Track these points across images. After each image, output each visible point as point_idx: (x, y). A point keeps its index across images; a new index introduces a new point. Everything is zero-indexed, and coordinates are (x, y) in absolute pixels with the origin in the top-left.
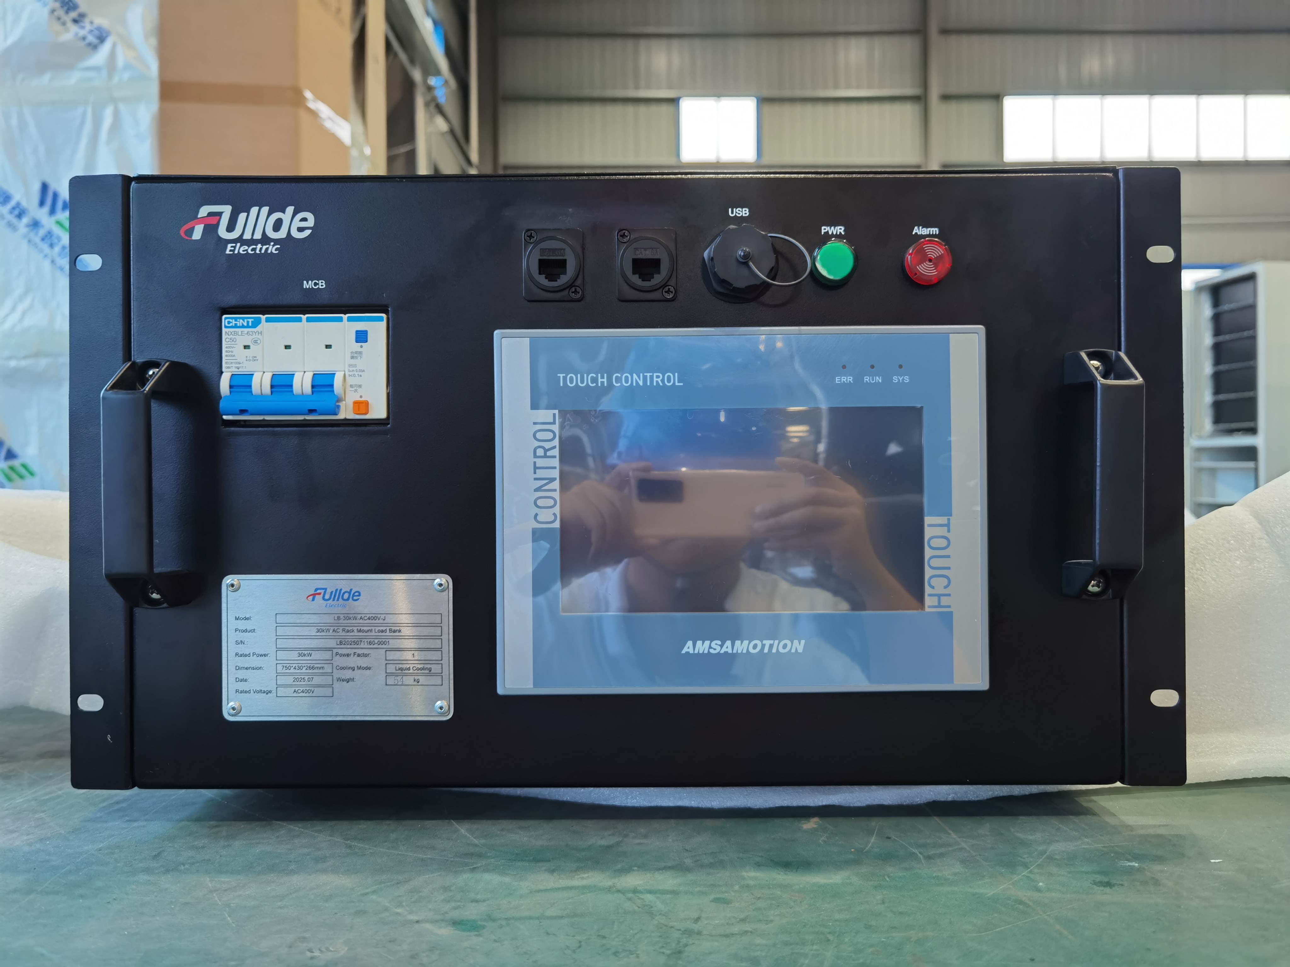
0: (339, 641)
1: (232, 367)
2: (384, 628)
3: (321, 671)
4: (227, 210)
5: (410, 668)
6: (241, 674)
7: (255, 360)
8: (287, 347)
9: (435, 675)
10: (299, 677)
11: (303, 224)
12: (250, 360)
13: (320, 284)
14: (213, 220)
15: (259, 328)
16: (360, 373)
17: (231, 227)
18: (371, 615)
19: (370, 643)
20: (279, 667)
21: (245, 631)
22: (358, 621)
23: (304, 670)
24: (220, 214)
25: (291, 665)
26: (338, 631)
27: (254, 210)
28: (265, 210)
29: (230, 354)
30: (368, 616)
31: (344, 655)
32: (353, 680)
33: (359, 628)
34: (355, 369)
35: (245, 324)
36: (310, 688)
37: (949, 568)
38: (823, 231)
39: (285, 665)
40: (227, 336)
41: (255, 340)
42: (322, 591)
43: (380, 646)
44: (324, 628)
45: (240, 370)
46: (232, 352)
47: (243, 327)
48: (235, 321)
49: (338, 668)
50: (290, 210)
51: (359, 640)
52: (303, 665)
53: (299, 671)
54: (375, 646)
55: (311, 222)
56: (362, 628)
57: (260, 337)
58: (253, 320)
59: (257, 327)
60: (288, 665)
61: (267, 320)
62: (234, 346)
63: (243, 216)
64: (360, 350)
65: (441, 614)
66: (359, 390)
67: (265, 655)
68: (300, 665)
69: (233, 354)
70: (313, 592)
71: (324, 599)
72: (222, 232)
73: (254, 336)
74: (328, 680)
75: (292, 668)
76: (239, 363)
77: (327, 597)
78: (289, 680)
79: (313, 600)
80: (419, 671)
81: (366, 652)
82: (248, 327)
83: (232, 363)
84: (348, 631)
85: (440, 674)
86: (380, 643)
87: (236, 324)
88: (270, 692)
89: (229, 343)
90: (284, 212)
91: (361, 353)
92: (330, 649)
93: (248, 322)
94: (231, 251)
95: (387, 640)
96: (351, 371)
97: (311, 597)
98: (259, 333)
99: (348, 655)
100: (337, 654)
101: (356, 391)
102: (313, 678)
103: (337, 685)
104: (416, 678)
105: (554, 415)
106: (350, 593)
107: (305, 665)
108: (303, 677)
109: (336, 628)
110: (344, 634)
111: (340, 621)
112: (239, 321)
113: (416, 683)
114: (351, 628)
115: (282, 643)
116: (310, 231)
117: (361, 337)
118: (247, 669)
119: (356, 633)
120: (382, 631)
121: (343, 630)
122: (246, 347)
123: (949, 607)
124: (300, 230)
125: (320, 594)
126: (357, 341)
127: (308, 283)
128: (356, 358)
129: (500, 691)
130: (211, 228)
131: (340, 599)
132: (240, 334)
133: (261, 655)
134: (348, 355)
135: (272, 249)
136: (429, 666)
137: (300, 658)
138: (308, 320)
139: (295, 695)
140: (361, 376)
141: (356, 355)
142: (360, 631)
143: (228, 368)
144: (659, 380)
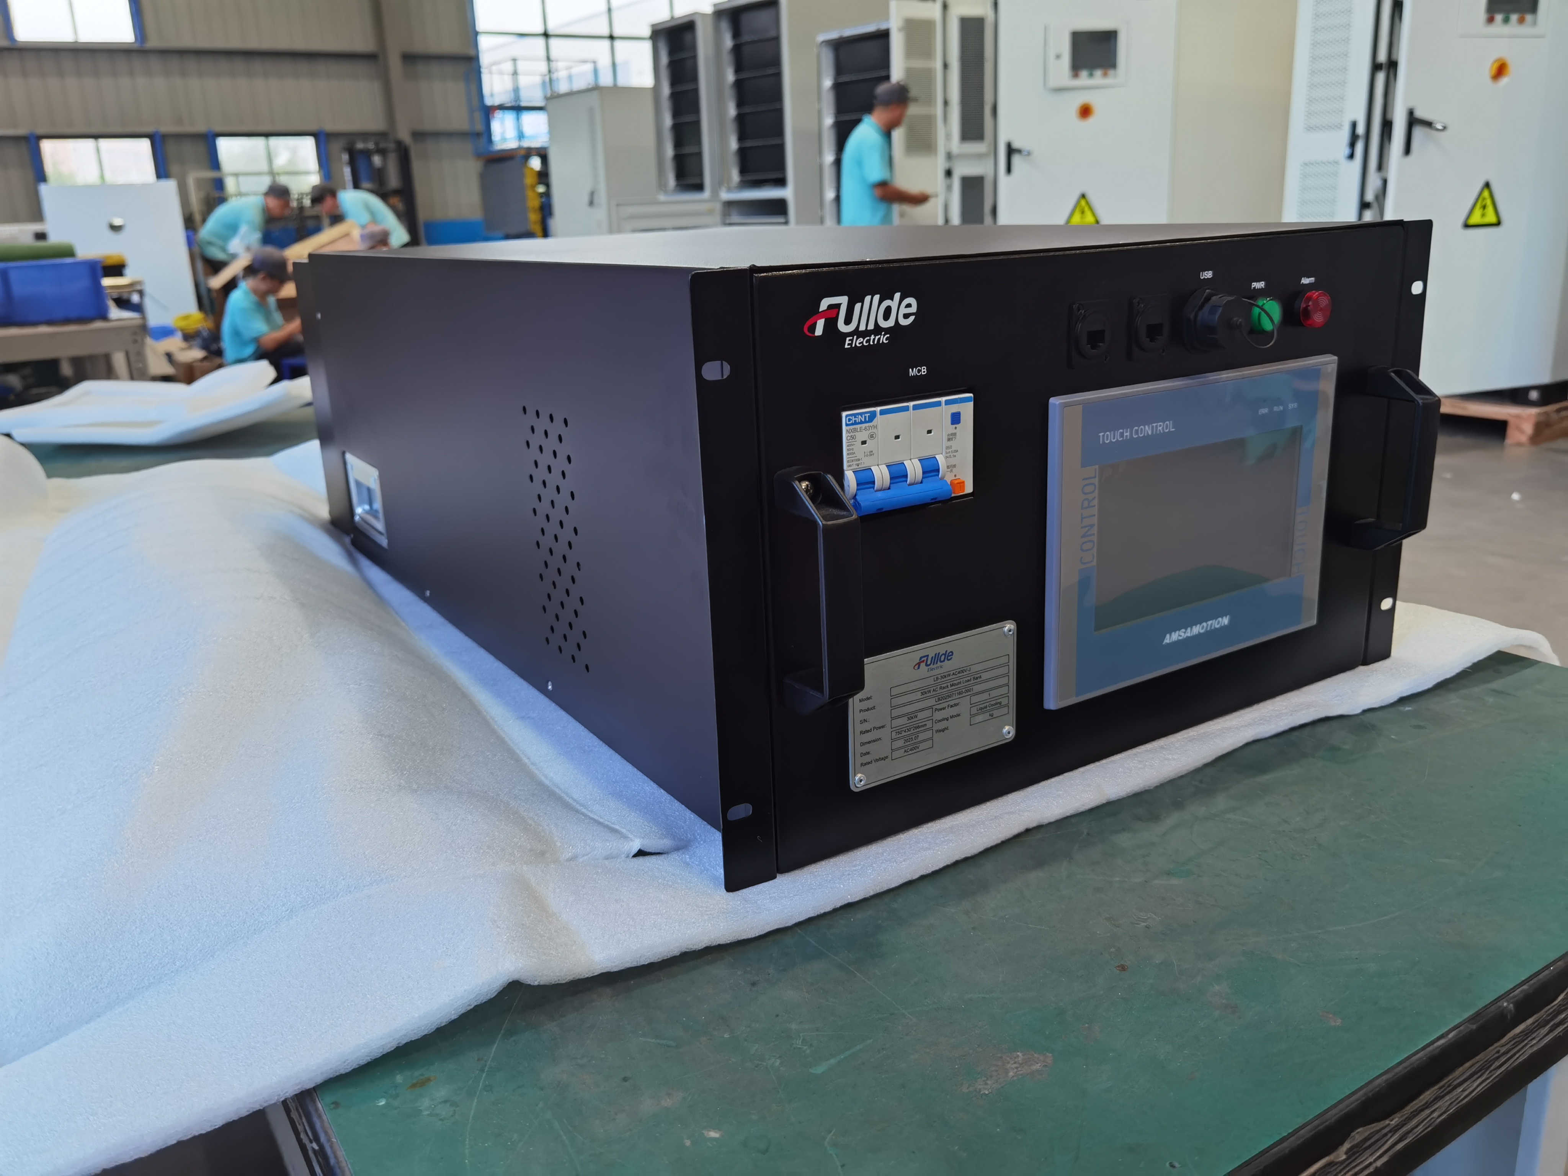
0: (937, 698)
1: (853, 464)
3: (924, 728)
4: (843, 300)
5: (986, 706)
6: (865, 749)
7: (871, 455)
8: (897, 437)
11: (908, 310)
12: (867, 456)
13: (923, 370)
14: (832, 314)
15: (874, 422)
17: (848, 321)
18: (960, 670)
20: (894, 733)
21: (868, 710)
22: (951, 677)
23: (912, 731)
24: (838, 306)
26: (937, 690)
27: (868, 299)
28: (877, 298)
30: (958, 670)
31: (941, 709)
32: (947, 729)
33: (951, 683)
34: (950, 450)
35: (863, 420)
36: (916, 745)
37: (1306, 543)
38: (1253, 286)
39: (897, 731)
40: (848, 434)
41: (871, 435)
42: (925, 659)
43: (967, 694)
44: (926, 690)
45: (860, 466)
47: (861, 422)
48: (855, 417)
49: (936, 721)
50: (897, 296)
51: (951, 693)
53: (909, 733)
54: (964, 694)
55: (914, 309)
56: (954, 682)
57: (875, 430)
58: (869, 414)
60: (900, 730)
61: (882, 413)
62: (854, 443)
63: (858, 306)
64: (954, 431)
65: (1009, 655)
66: (954, 469)
67: (883, 727)
68: (908, 728)
69: (853, 451)
70: (918, 661)
71: (927, 665)
72: (842, 327)
73: (871, 431)
74: (928, 734)
75: (903, 732)
76: (859, 460)
77: (929, 662)
78: (900, 743)
79: (919, 668)
80: (994, 707)
81: (956, 702)
82: (865, 422)
83: (852, 461)
84: (944, 688)
85: (1007, 705)
86: (967, 691)
87: (855, 421)
88: (887, 757)
89: (850, 441)
91: (955, 434)
92: (931, 707)
93: (865, 417)
94: (849, 344)
95: (971, 688)
96: (948, 453)
97: (917, 666)
98: (874, 427)
99: (944, 708)
100: (936, 709)
101: (951, 471)
102: (918, 736)
103: (937, 736)
104: (991, 713)
105: (1096, 469)
106: (945, 655)
107: (912, 726)
108: (910, 737)
109: (935, 688)
110: (941, 691)
111: (939, 681)
112: (858, 417)
113: (991, 717)
114: (945, 685)
115: (896, 713)
116: (914, 317)
117: (956, 418)
118: (869, 742)
120: (968, 681)
121: (941, 688)
122: (864, 443)
124: (906, 316)
126: (952, 424)
127: (912, 371)
128: (952, 439)
129: (1047, 708)
130: (831, 324)
131: (939, 662)
132: (859, 430)
133: (880, 728)
134: (945, 438)
135: (884, 339)
136: (998, 701)
137: (910, 721)
138: (915, 407)
139: (906, 754)
140: (955, 456)
142: (951, 686)
143: (850, 466)
144: (1161, 428)
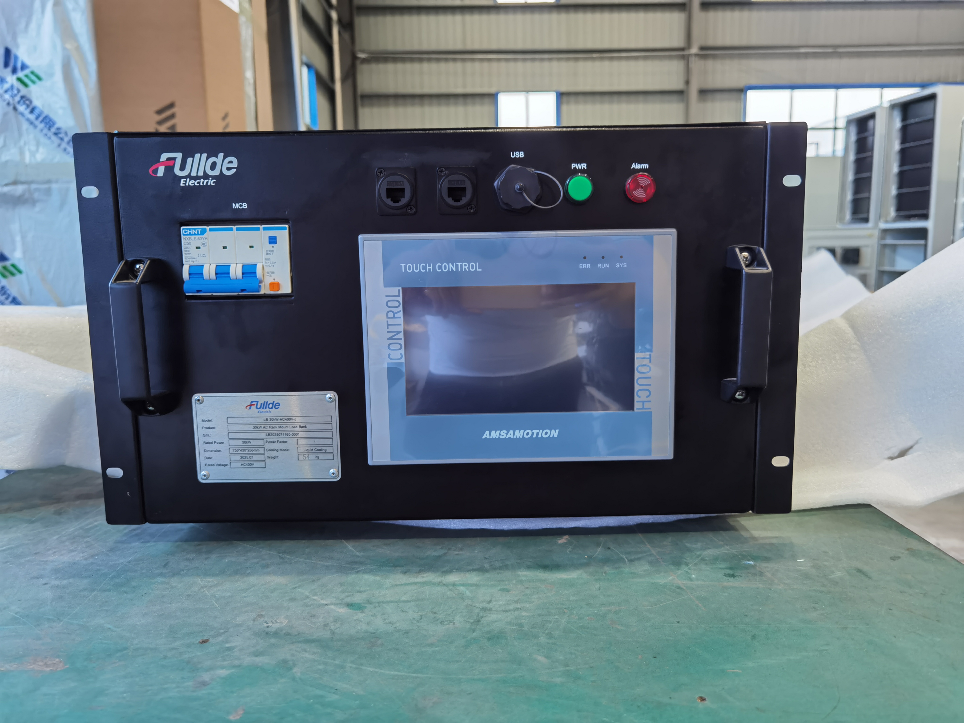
0: (267, 433)
1: (189, 261)
2: (295, 426)
3: (257, 452)
4: (179, 156)
5: (313, 449)
6: (208, 455)
7: (204, 256)
8: (225, 248)
9: (330, 453)
10: (244, 456)
11: (230, 165)
12: (201, 256)
13: (244, 205)
14: (170, 163)
15: (205, 235)
16: (273, 264)
17: (182, 168)
18: (287, 418)
19: (287, 435)
20: (231, 450)
21: (209, 428)
22: (279, 421)
23: (246, 452)
24: (174, 159)
25: (239, 449)
26: (267, 427)
27: (197, 156)
28: (205, 155)
29: (188, 252)
30: (285, 418)
31: (271, 442)
32: (277, 457)
33: (280, 426)
34: (269, 261)
35: (196, 233)
36: (251, 463)
37: (650, 385)
38: (572, 167)
39: (235, 449)
40: (185, 241)
41: (204, 243)
42: (256, 403)
43: (294, 436)
44: (258, 426)
45: (195, 263)
46: (189, 251)
47: (195, 234)
48: (190, 231)
49: (268, 450)
50: (221, 155)
51: (280, 433)
52: (246, 449)
53: (244, 452)
54: (291, 436)
55: (235, 164)
56: (282, 426)
57: (206, 241)
58: (201, 230)
59: (204, 235)
60: (237, 449)
61: (211, 230)
62: (190, 247)
63: (190, 160)
64: (272, 249)
65: (331, 416)
66: (273, 275)
67: (222, 443)
68: (244, 449)
69: (190, 252)
70: (249, 404)
71: (257, 408)
72: (177, 171)
73: (202, 241)
74: (262, 458)
75: (239, 451)
76: (194, 258)
77: (259, 407)
78: (238, 458)
79: (250, 408)
80: (319, 451)
81: (285, 440)
82: (198, 234)
83: (189, 258)
84: (273, 428)
85: (332, 453)
86: (293, 435)
87: (190, 233)
88: (226, 465)
89: (187, 245)
90: (217, 157)
91: (273, 251)
92: (263, 439)
93: (198, 231)
94: (183, 184)
95: (298, 433)
96: (267, 263)
97: (249, 407)
98: (205, 238)
99: (274, 442)
100: (267, 442)
101: (271, 276)
102: (252, 456)
103: (268, 461)
104: (317, 455)
105: (399, 290)
106: (273, 404)
107: (247, 449)
108: (246, 456)
109: (265, 426)
110: (271, 429)
111: (268, 422)
112: (192, 231)
113: (317, 459)
114: (275, 426)
115: (232, 436)
116: (235, 170)
117: (273, 240)
118: (211, 451)
119: (278, 429)
120: (295, 427)
121: (270, 427)
122: (198, 248)
123: (650, 409)
124: (229, 169)
125: (254, 405)
126: (270, 243)
127: (235, 205)
128: (270, 254)
129: (370, 463)
130: (169, 169)
131: (267, 408)
132: (193, 239)
133: (220, 443)
134: (264, 253)
135: (211, 182)
136: (325, 448)
137: (244, 444)
138: (238, 229)
139: (242, 466)
140: (273, 266)
141: (270, 252)
142: (280, 427)
143: (187, 261)
144: (466, 267)
